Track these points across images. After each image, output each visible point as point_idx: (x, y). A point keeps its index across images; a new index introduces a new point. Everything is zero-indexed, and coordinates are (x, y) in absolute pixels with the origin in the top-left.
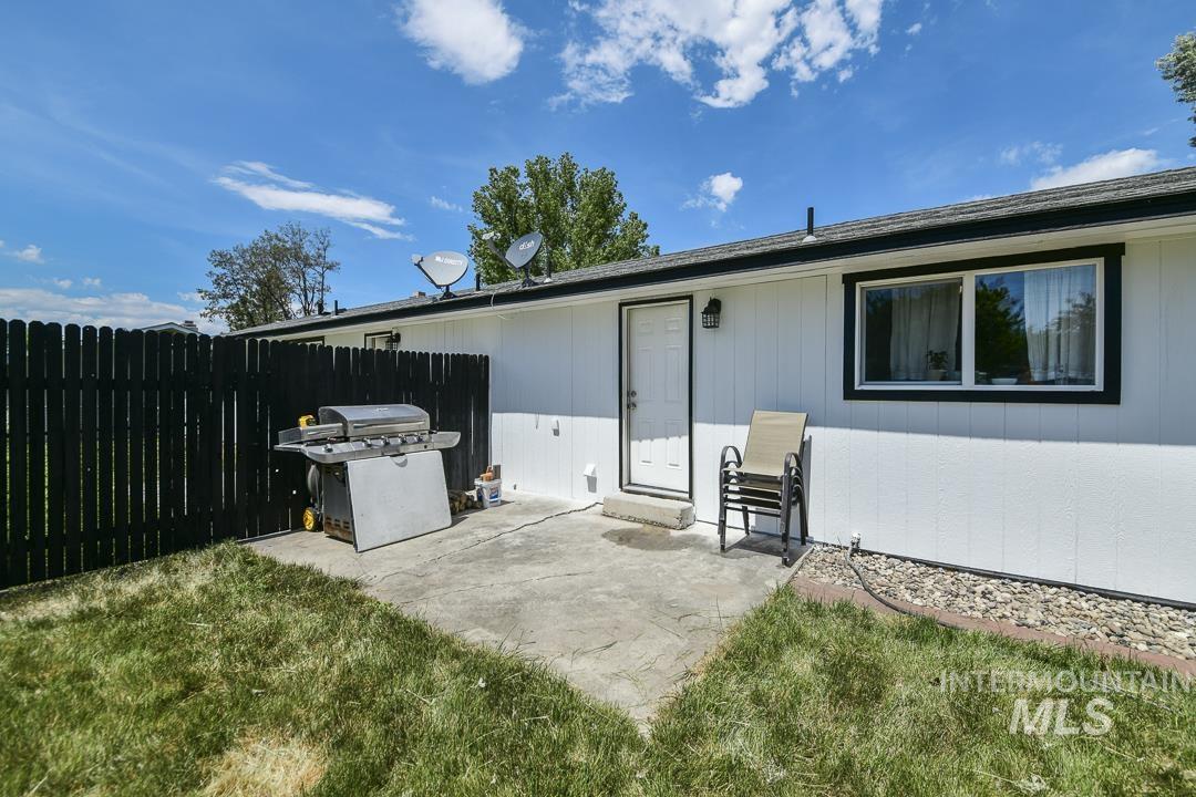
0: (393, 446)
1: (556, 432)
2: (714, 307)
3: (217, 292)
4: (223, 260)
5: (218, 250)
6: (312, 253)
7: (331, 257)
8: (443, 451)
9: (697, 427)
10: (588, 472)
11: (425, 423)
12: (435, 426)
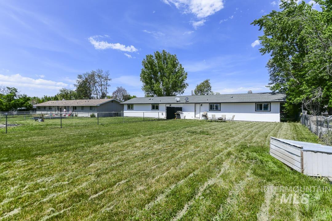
3: (78, 85)
9: (200, 113)
10: (192, 116)
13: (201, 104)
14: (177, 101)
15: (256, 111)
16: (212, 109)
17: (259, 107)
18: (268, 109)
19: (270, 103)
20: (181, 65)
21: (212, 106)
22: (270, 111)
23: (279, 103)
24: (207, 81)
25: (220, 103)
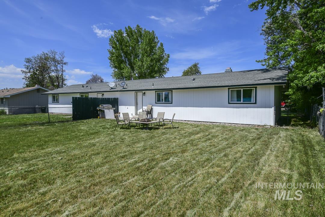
0: (108, 109)
1: (128, 108)
2: (145, 93)
3: (27, 71)
4: (28, 61)
5: (27, 58)
6: (59, 59)
7: (65, 60)
8: (114, 110)
9: (143, 107)
10: (131, 113)
11: (111, 107)
12: (113, 107)
13: (143, 92)
14: (112, 88)
15: (229, 103)
16: (161, 99)
17: (235, 95)
18: (252, 100)
19: (256, 88)
20: (162, 45)
21: (160, 94)
22: (255, 103)
23: (274, 85)
24: (195, 66)
25: (171, 90)
